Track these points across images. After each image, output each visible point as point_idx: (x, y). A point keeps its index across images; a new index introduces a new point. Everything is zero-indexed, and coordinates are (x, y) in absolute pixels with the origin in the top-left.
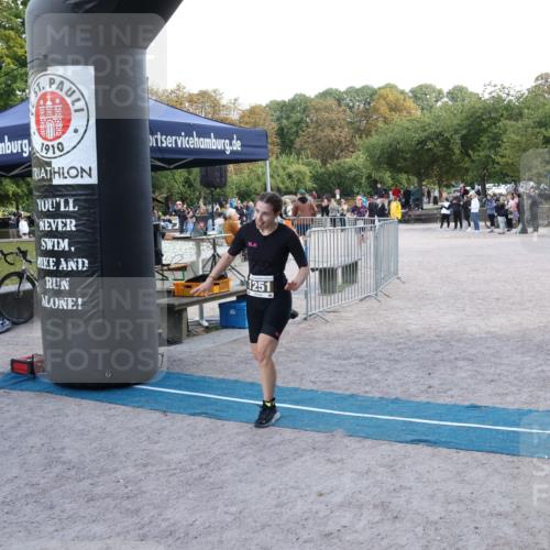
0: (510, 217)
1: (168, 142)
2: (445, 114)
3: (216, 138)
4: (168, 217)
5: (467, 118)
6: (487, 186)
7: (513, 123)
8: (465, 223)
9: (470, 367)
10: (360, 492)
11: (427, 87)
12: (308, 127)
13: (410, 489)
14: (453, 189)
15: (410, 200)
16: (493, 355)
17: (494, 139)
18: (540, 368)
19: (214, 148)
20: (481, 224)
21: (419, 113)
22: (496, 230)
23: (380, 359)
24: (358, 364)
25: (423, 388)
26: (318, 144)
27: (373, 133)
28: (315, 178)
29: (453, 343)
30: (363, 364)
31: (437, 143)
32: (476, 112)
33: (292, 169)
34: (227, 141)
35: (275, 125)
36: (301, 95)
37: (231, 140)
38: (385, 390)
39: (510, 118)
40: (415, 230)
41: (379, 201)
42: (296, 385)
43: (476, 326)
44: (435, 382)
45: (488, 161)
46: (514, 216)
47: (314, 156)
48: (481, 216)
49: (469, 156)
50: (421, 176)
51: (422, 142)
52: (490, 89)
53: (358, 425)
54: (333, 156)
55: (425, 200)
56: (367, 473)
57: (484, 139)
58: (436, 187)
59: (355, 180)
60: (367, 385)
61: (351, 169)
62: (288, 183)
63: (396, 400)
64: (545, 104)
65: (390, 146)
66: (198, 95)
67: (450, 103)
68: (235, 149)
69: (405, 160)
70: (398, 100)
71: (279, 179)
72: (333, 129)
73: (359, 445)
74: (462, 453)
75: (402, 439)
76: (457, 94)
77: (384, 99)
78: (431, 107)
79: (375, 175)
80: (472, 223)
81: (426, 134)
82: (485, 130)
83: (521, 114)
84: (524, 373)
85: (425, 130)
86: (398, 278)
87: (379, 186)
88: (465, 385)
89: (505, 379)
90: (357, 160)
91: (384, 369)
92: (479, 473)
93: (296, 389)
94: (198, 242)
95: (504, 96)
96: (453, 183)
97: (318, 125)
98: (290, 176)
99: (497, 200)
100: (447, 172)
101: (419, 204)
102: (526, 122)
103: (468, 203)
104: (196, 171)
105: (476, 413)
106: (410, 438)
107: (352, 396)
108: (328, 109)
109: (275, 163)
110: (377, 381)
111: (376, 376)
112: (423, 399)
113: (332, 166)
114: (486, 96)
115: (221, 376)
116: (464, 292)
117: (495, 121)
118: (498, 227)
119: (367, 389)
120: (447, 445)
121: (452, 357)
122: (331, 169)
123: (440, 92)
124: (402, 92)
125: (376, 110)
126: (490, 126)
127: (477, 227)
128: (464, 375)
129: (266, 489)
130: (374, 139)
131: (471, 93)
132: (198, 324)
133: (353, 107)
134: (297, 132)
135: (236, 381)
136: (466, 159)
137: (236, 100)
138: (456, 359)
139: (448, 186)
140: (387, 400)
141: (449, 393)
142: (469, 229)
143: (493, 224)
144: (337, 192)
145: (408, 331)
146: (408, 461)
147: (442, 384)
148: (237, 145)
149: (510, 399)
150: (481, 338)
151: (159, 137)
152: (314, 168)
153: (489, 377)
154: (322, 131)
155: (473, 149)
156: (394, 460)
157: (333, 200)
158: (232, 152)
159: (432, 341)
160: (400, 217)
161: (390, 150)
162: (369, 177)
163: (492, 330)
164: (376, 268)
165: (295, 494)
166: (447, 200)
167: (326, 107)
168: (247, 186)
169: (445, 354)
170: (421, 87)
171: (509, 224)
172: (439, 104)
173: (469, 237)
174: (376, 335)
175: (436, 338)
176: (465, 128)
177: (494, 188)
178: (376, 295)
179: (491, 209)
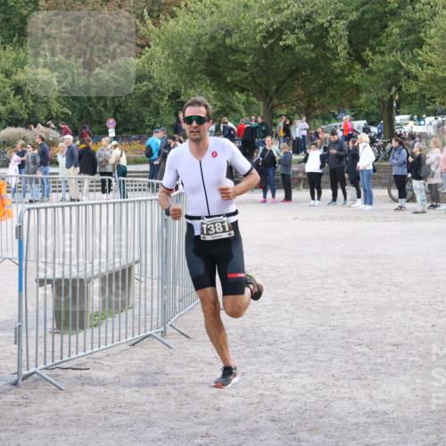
6: (398, 119)
17: (409, 31)
22: (409, 206)
29: (301, 435)
31: (302, 36)
45: (395, 77)
49: (364, 63)
51: (274, 34)
57: (394, 29)
59: (146, 99)
65: (213, 38)
69: (241, 66)
85: (280, 11)
100: (322, 92)
118: (413, 199)
136: (358, 67)
139: (325, 118)
142: (359, 200)
143: (402, 194)
144: (111, 123)
145: (218, 409)
155: (372, 49)
161: (211, 47)
162: (175, 96)
171: (434, 196)
173: (357, 218)
174: (154, 417)
175: (270, 424)
176: (357, 9)
177: (411, 123)
178: (164, 333)
179: (401, 165)
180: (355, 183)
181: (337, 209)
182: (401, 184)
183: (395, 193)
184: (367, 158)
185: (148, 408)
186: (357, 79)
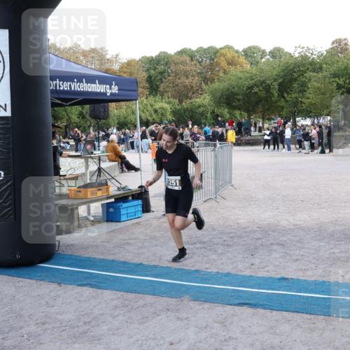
0: (313, 141)
1: (65, 86)
2: (267, 68)
3: (99, 84)
4: (67, 140)
5: (283, 71)
6: (297, 119)
7: (315, 74)
8: (281, 146)
9: (281, 250)
10: (200, 342)
11: (255, 48)
12: (169, 76)
13: (237, 339)
14: (273, 121)
15: (242, 130)
16: (298, 241)
17: (302, 86)
18: (332, 251)
19: (99, 91)
20: (292, 146)
21: (249, 66)
23: (217, 244)
24: (201, 248)
25: (247, 265)
26: (176, 88)
27: (216, 80)
28: (174, 113)
29: (270, 232)
30: (205, 248)
31: (261, 88)
32: (290, 66)
33: (158, 106)
34: (108, 86)
35: (145, 75)
36: (164, 52)
37: (111, 85)
38: (221, 267)
39: (314, 71)
40: (245, 150)
41: (219, 130)
42: (156, 263)
43: (286, 220)
44: (256, 261)
45: (296, 103)
46: (315, 141)
47: (174, 97)
48: (292, 141)
49: (284, 98)
50: (250, 112)
51: (250, 88)
52: (300, 50)
53: (200, 293)
54: (187, 97)
55: (252, 129)
56: (205, 328)
57: (295, 85)
58: (261, 120)
59: (202, 114)
60: (207, 263)
61: (199, 106)
62: (154, 116)
63: (228, 274)
64: (338, 61)
65: (228, 90)
66: (89, 51)
67: (271, 59)
68: (114, 91)
69: (239, 100)
70: (233, 57)
71: (147, 113)
72: (187, 77)
73: (201, 307)
74: (275, 312)
75: (232, 302)
76: (276, 53)
77: (224, 56)
78: (258, 62)
79: (218, 111)
80: (286, 146)
81: (253, 82)
82: (295, 80)
83: (321, 68)
84: (320, 254)
85: (253, 79)
86: (232, 186)
87: (220, 119)
88: (277, 263)
89: (306, 259)
90: (204, 100)
91: (220, 251)
92: (286, 328)
93: (156, 267)
94: (86, 159)
95: (310, 55)
96: (273, 117)
97: (176, 74)
98: (156, 111)
99: (304, 129)
100: (268, 109)
101: (248, 132)
102: (325, 74)
103: (283, 132)
104: (87, 107)
105: (285, 283)
106: (237, 301)
107: (197, 271)
108: (183, 63)
109: (145, 101)
110: (215, 260)
111: (214, 257)
112: (247, 273)
113: (186, 104)
114: (297, 55)
115: (102, 257)
116: (278, 195)
117: (303, 73)
118: (304, 149)
119: (207, 266)
120: (264, 307)
121: (269, 243)
122: (185, 107)
123: (264, 52)
124: (237, 52)
125: (218, 64)
126: (299, 76)
127: (289, 149)
128: (277, 256)
129: (132, 340)
130: (217, 85)
131: (287, 52)
132: (86, 218)
133: (202, 62)
134: (161, 79)
135: (113, 261)
136: (282, 100)
137: (117, 55)
138: (272, 244)
139: (269, 119)
140: (222, 274)
141: (266, 269)
142: (284, 150)
143: (300, 147)
144: (190, 123)
145: (238, 224)
146: (235, 319)
147: (261, 262)
148: (115, 89)
149: (309, 273)
150: (290, 229)
151: (58, 82)
152: (173, 106)
153: (295, 258)
154: (179, 79)
155: (287, 93)
156: (225, 318)
157: (186, 129)
158: (112, 94)
159: (255, 231)
160: (234, 142)
161: (227, 93)
162: (213, 112)
163: (298, 223)
164: (216, 178)
165: (153, 343)
166: (268, 129)
167: (182, 62)
168: (125, 118)
169: (263, 240)
170: (250, 48)
171: (312, 147)
172: (263, 60)
173: (284, 156)
174: (215, 227)
175: (258, 229)
176: (281, 78)
177: (302, 121)
178: (216, 198)
179: (299, 136)
180: (283, 142)
181: (275, 153)
182: (300, 143)
183: (298, 146)
184: (288, 134)
185: (212, 223)
186: (282, 103)
